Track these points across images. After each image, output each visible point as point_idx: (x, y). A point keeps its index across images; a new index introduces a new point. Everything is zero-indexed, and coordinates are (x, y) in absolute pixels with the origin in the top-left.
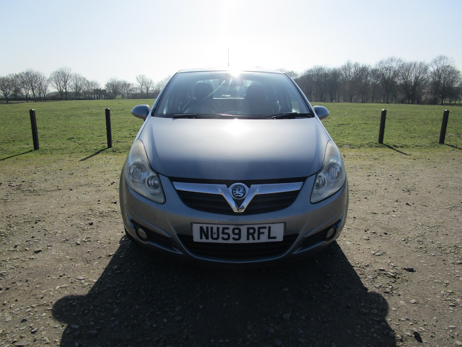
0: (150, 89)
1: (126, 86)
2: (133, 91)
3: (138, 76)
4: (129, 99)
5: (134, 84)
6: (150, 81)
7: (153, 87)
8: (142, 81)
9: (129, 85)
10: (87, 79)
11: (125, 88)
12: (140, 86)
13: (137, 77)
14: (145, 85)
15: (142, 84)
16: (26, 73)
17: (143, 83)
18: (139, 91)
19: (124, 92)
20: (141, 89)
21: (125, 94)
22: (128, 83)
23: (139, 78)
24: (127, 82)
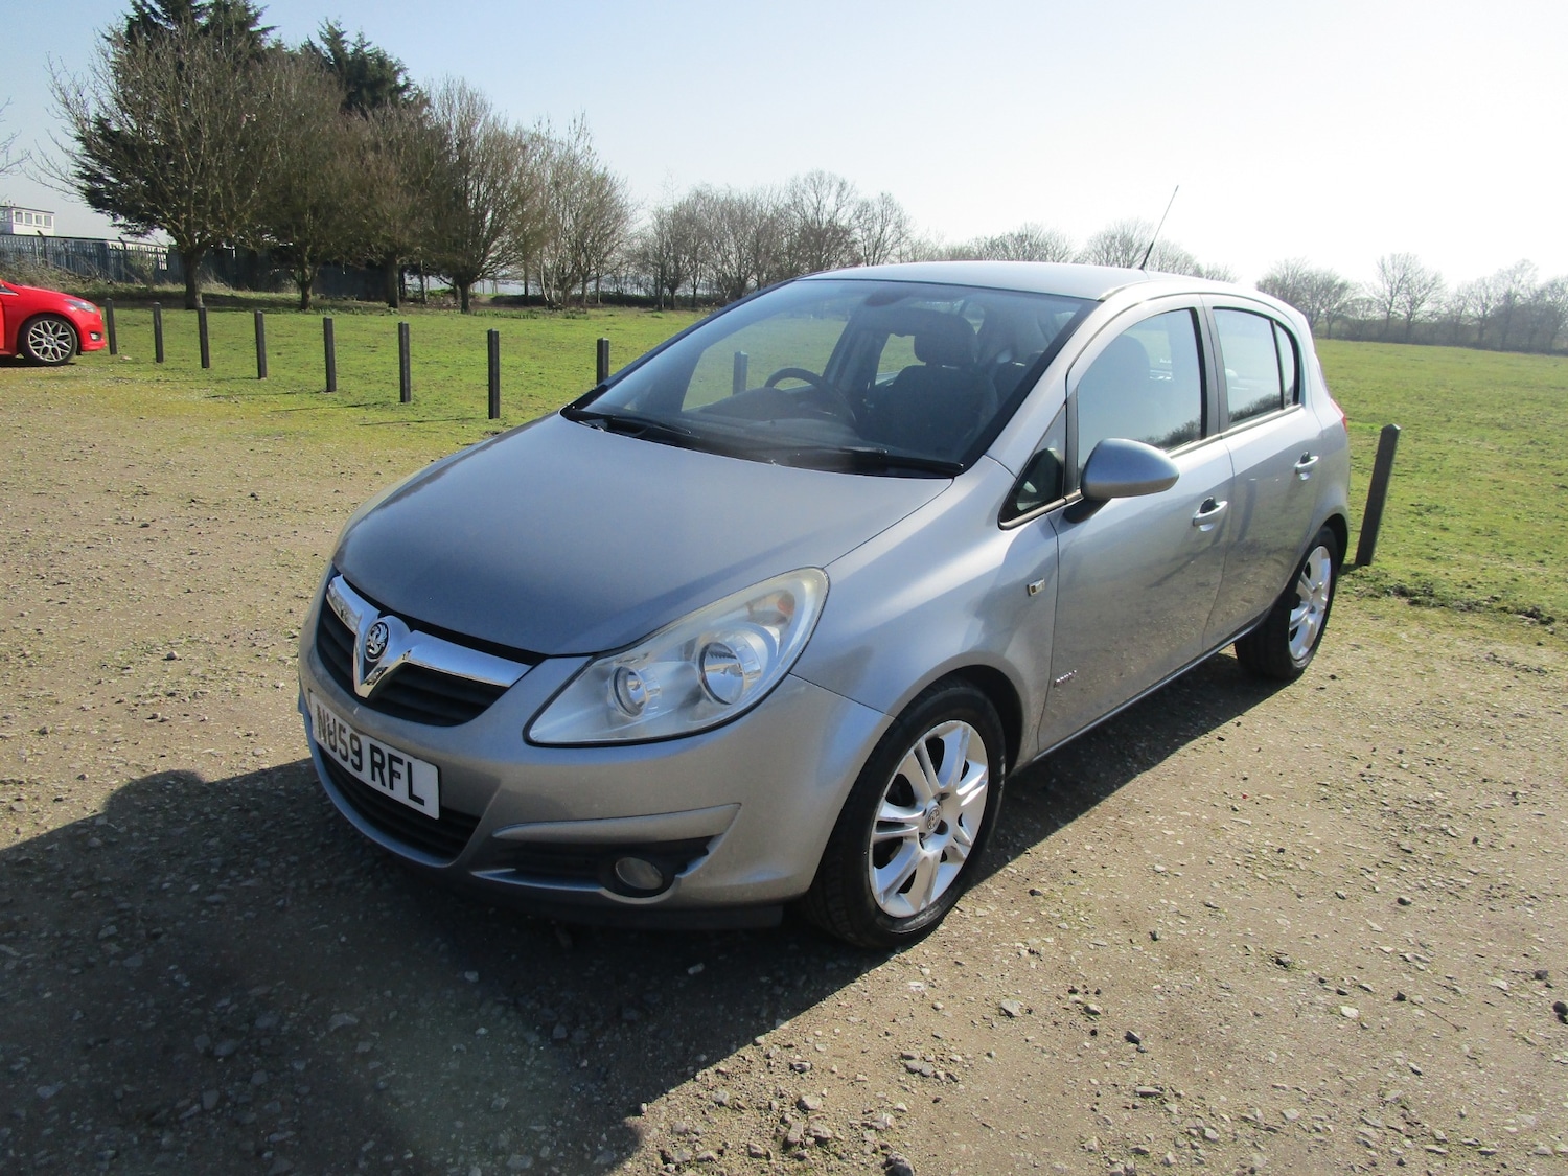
0: (1426, 307)
1: (1328, 291)
2: (1354, 311)
3: (1387, 258)
4: (1329, 338)
5: (1364, 286)
6: (1429, 279)
7: (1439, 302)
8: (1398, 276)
9: (1343, 287)
10: (1194, 263)
11: (1326, 301)
12: (1388, 294)
13: (1383, 260)
14: (1409, 293)
15: (1395, 287)
16: (1020, 236)
17: (1403, 284)
18: (1377, 314)
19: (1319, 312)
20: (1388, 307)
21: (1320, 320)
22: (1339, 282)
23: (1389, 265)
24: (1338, 278)
